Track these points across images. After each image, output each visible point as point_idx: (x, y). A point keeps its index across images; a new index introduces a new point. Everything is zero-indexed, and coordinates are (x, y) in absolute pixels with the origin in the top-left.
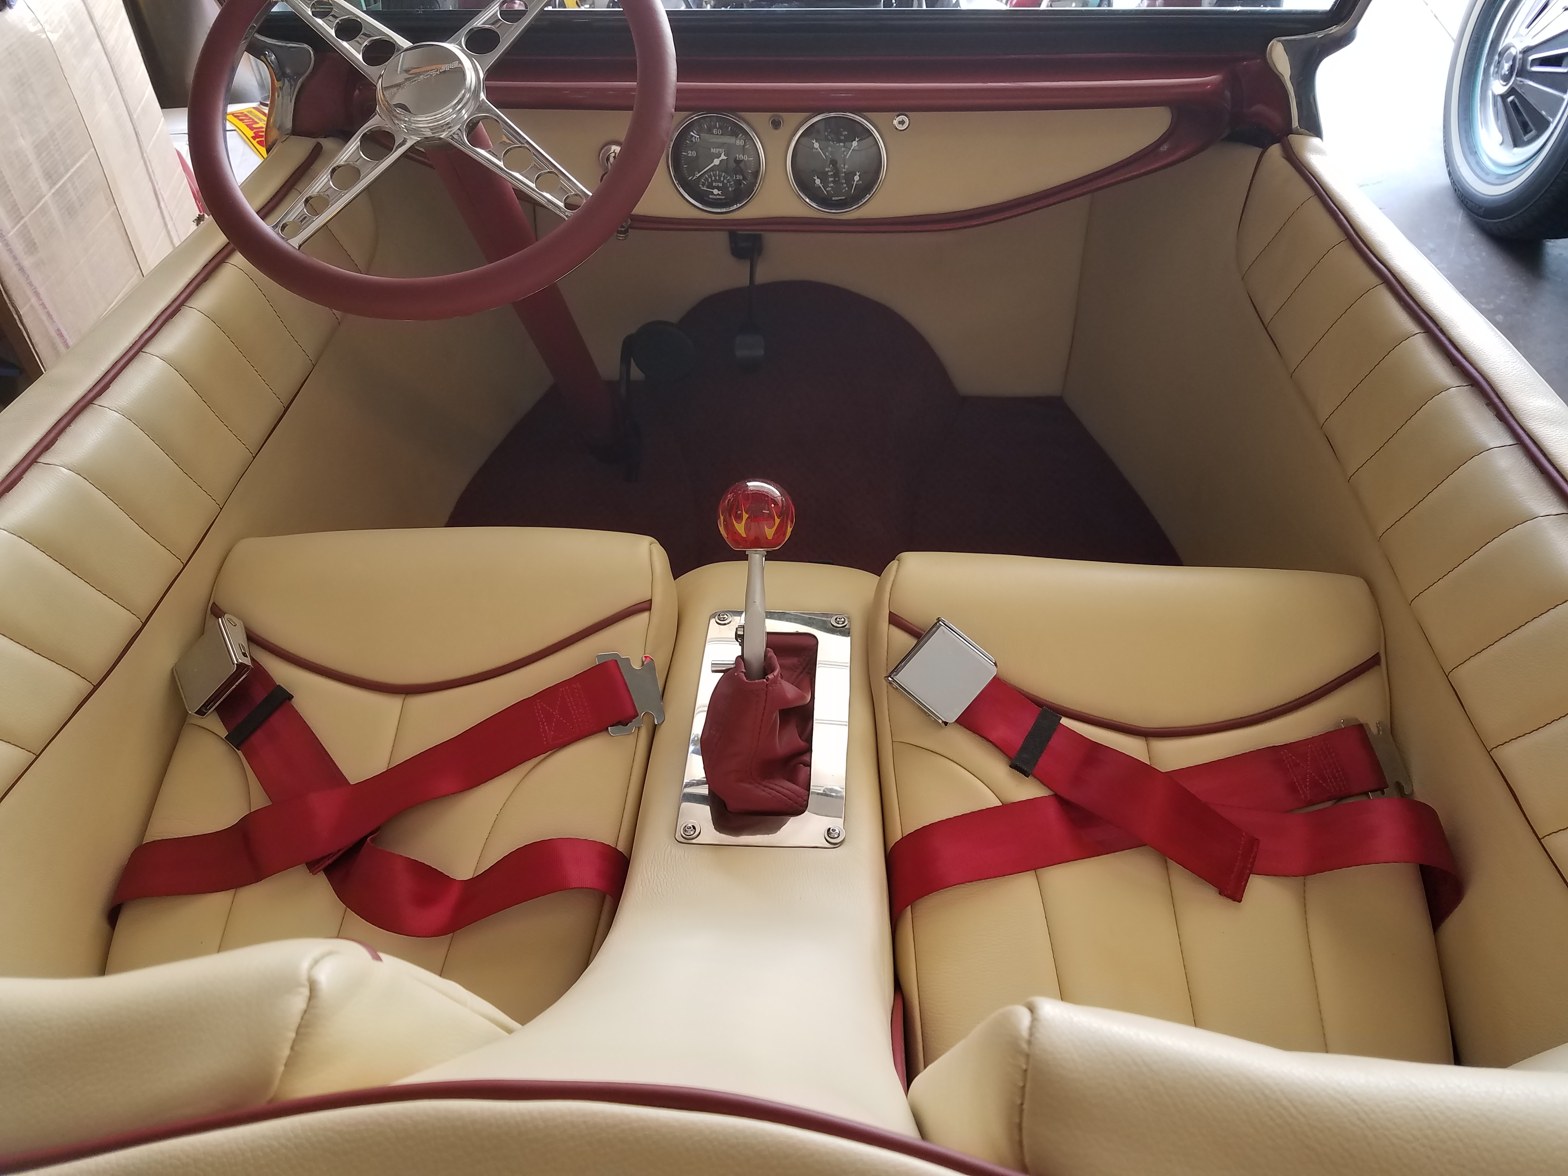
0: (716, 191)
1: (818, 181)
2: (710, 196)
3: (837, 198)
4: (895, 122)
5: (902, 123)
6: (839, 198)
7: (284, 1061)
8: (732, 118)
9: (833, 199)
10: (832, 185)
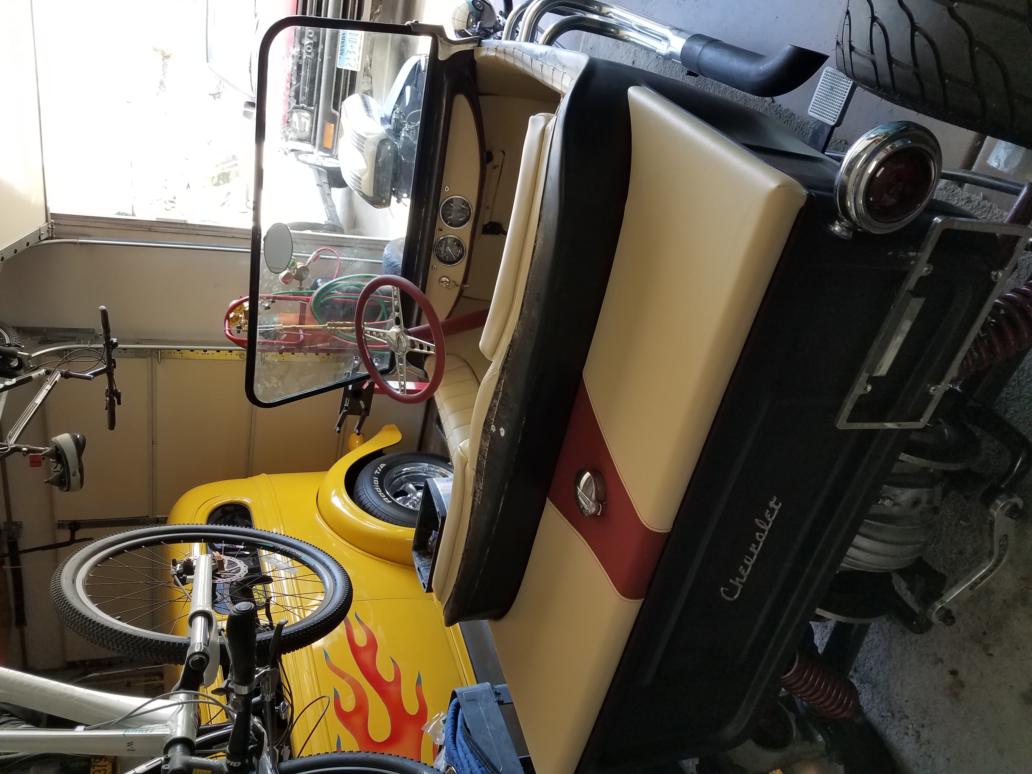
0: (459, 252)
1: (461, 219)
5: (447, 189)
6: (468, 214)
8: (435, 244)
9: (468, 216)
10: (463, 215)
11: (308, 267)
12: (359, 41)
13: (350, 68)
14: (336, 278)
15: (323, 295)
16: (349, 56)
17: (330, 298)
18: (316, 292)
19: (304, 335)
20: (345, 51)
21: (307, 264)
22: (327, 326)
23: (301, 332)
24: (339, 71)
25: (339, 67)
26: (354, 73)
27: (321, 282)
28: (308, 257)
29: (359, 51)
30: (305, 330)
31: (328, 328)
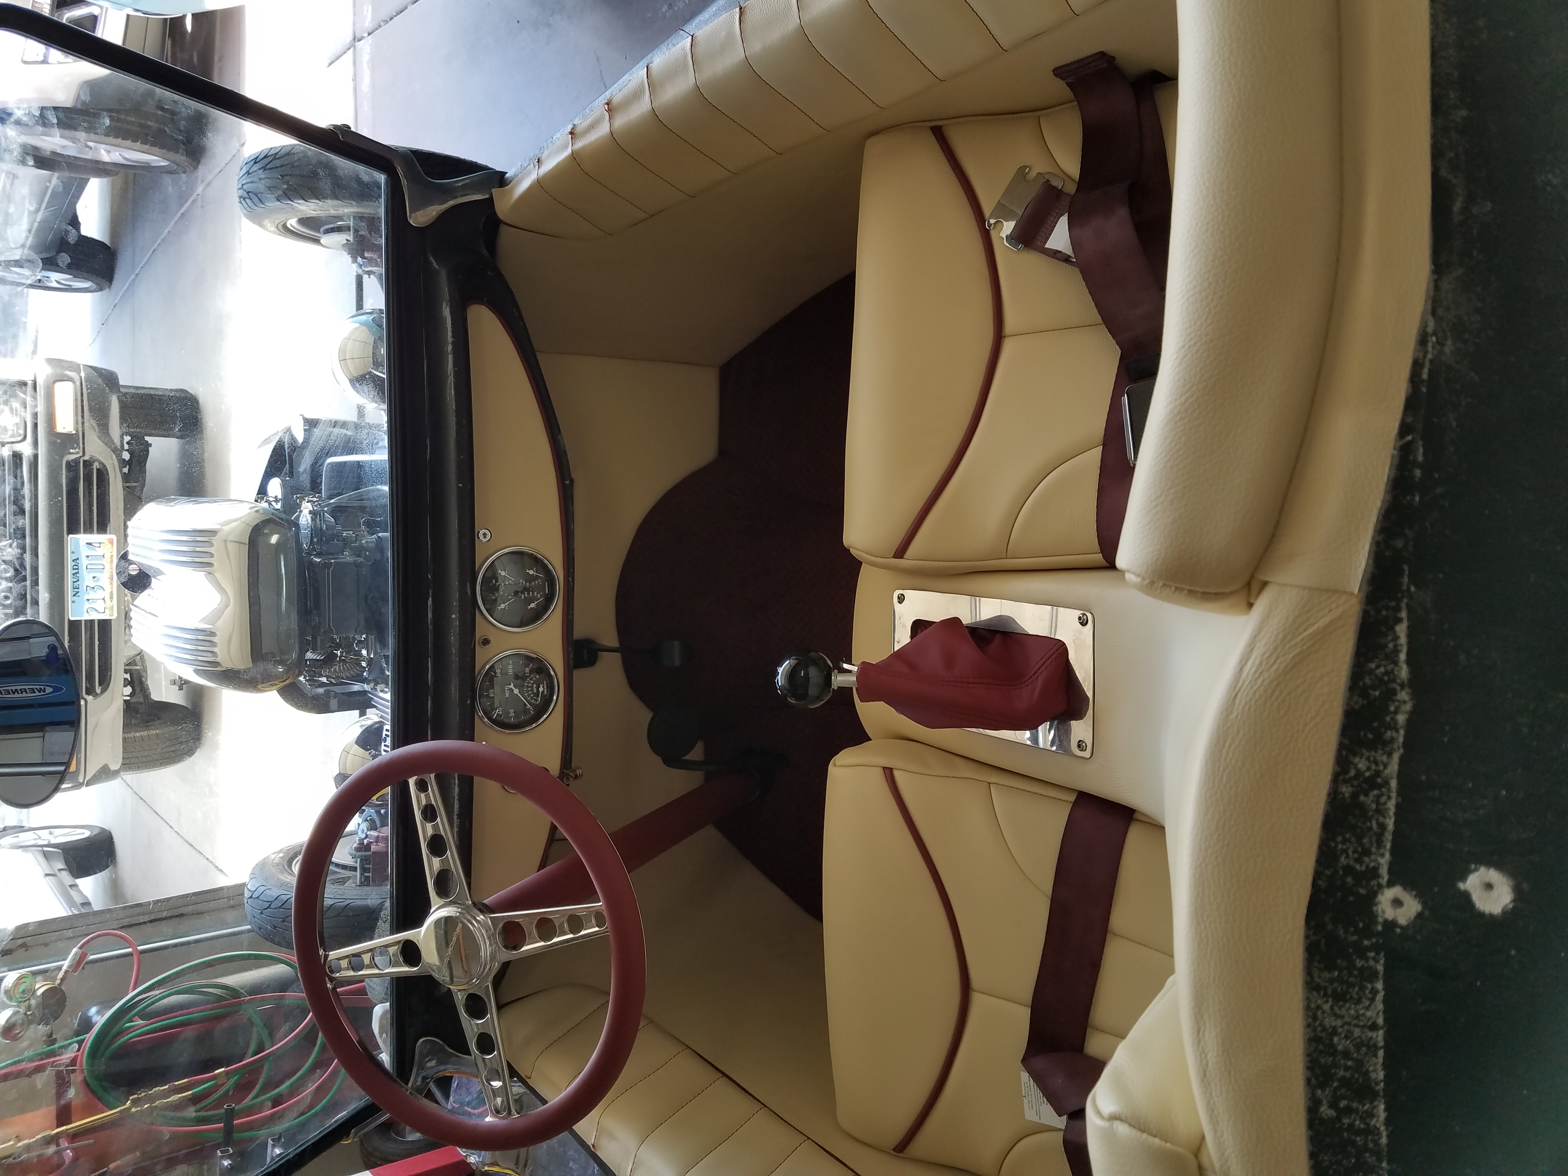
0: (541, 689)
1: (532, 605)
2: (545, 693)
3: (547, 590)
4: (485, 540)
5: (485, 535)
6: (547, 587)
7: (1163, 1143)
8: (480, 678)
9: (547, 592)
10: (535, 593)
11: (63, 988)
12: (107, 567)
13: (95, 616)
14: (134, 989)
15: (108, 1039)
16: (91, 595)
17: (122, 1040)
18: (90, 1037)
19: (73, 1150)
20: (83, 589)
21: (58, 982)
22: (129, 1108)
23: (64, 1144)
24: (75, 625)
25: (72, 619)
26: (105, 625)
27: (98, 1012)
28: (59, 968)
29: (111, 583)
30: (74, 1136)
31: (133, 1110)
